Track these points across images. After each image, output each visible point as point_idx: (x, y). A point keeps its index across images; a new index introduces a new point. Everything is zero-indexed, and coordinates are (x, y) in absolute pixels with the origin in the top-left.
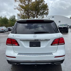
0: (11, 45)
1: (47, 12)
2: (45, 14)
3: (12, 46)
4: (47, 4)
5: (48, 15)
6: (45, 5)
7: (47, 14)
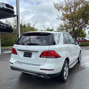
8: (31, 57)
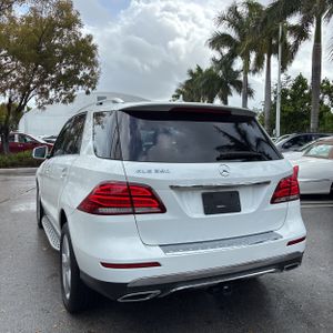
0: (130, 210)
1: (93, 73)
2: (80, 83)
3: (132, 216)
4: (90, 38)
5: (93, 88)
6: (84, 41)
7: (90, 82)
8: (239, 210)
